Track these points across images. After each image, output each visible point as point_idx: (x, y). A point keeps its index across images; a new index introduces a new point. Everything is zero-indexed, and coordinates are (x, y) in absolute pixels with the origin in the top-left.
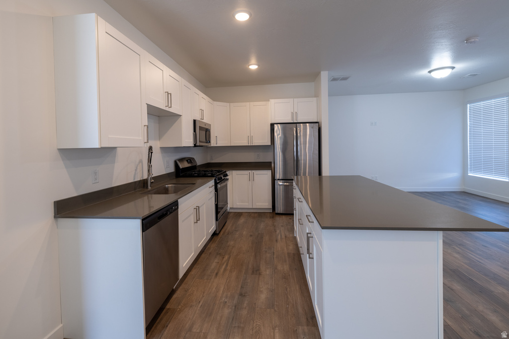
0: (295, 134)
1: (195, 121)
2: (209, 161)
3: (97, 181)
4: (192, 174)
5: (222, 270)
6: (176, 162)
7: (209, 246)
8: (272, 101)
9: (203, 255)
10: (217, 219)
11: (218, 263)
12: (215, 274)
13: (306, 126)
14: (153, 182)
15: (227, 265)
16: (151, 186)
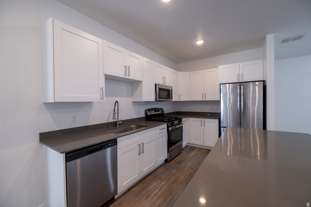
0: (239, 92)
1: (156, 84)
2: (178, 110)
3: (75, 122)
4: (155, 119)
5: (154, 194)
6: (146, 111)
7: (158, 170)
8: (220, 67)
9: (150, 177)
10: (168, 152)
11: (155, 186)
12: (147, 195)
13: (250, 84)
14: (121, 123)
15: (160, 190)
16: (119, 126)
